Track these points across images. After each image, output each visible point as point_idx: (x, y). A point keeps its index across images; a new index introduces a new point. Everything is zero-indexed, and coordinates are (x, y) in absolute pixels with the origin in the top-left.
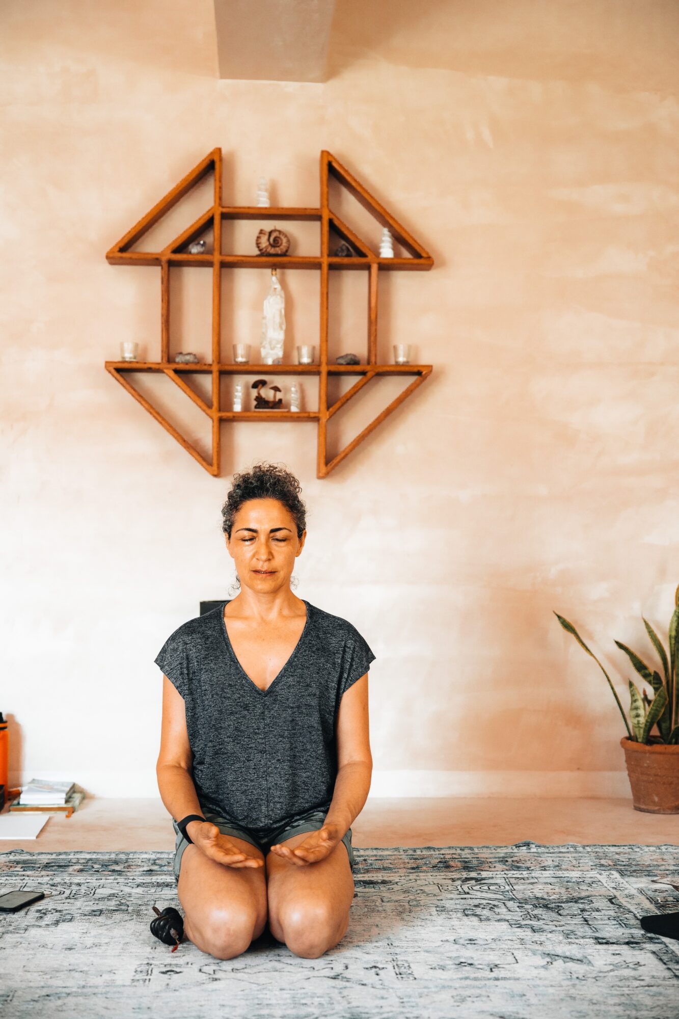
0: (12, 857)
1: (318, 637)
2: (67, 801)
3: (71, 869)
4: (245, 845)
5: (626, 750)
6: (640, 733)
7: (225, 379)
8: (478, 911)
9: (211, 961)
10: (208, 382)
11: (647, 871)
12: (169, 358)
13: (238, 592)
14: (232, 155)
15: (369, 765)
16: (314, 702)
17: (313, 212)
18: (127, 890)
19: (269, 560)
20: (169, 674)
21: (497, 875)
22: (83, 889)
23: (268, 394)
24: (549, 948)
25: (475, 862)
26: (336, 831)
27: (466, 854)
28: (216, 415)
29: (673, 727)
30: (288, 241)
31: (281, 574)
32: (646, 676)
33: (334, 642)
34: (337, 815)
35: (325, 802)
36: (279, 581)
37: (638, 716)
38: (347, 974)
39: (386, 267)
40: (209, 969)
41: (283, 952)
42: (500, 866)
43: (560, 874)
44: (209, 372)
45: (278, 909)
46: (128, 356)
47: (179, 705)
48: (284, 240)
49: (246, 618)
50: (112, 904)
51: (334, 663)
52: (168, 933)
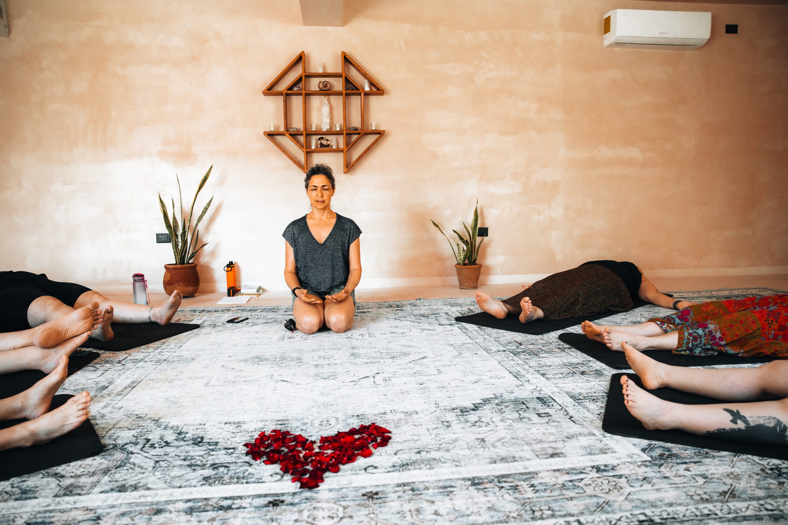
0: (238, 308)
1: (341, 225)
2: (257, 292)
3: (258, 311)
4: (317, 298)
5: (457, 268)
6: (461, 262)
7: (308, 137)
8: (400, 318)
9: (305, 335)
10: (302, 139)
11: (460, 305)
12: (287, 129)
13: (312, 210)
14: (309, 54)
15: (360, 270)
16: (340, 248)
17: (340, 74)
18: (277, 316)
19: (322, 197)
20: (287, 240)
21: (408, 308)
22: (262, 317)
23: (325, 142)
24: (423, 327)
25: (401, 305)
26: (348, 291)
27: (398, 303)
28: (305, 150)
29: (473, 259)
30: (330, 85)
31: (327, 202)
32: (463, 242)
33: (347, 227)
34: (349, 286)
35: (345, 282)
36: (326, 205)
37: (461, 256)
38: (352, 337)
39: (367, 94)
40: (305, 337)
41: (330, 332)
42: (409, 306)
43: (430, 307)
44: (302, 135)
45: (328, 317)
46: (272, 129)
47: (291, 250)
48: (329, 85)
49: (314, 219)
50: (272, 320)
51: (347, 234)
52: (290, 327)
